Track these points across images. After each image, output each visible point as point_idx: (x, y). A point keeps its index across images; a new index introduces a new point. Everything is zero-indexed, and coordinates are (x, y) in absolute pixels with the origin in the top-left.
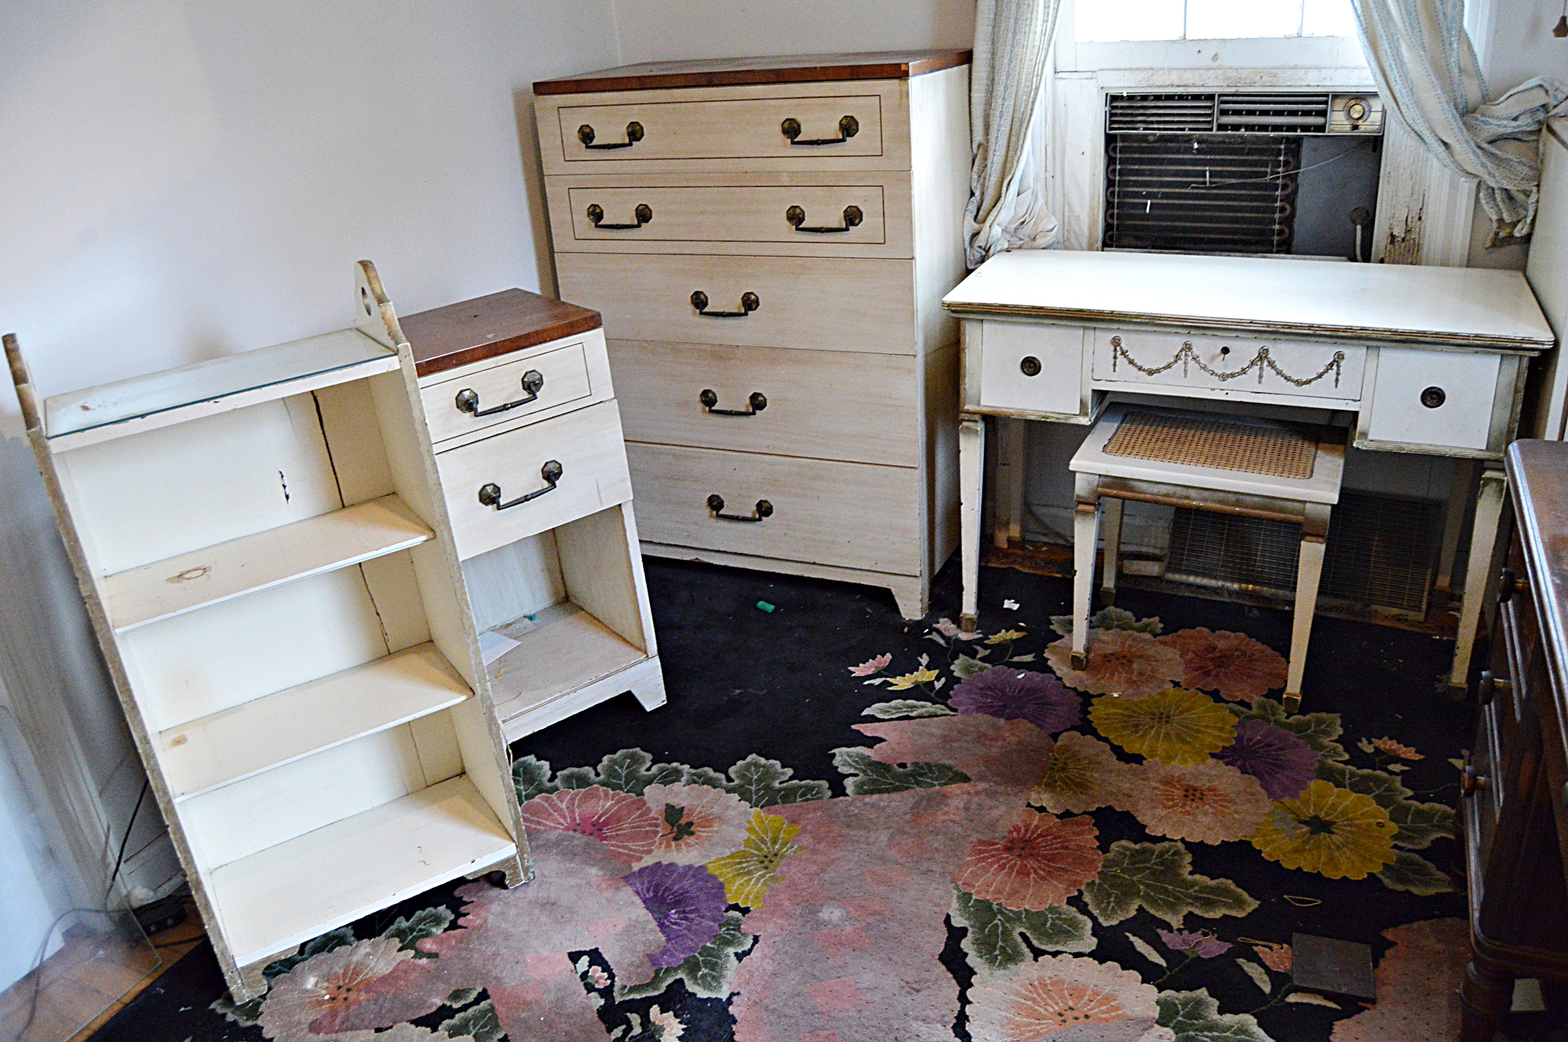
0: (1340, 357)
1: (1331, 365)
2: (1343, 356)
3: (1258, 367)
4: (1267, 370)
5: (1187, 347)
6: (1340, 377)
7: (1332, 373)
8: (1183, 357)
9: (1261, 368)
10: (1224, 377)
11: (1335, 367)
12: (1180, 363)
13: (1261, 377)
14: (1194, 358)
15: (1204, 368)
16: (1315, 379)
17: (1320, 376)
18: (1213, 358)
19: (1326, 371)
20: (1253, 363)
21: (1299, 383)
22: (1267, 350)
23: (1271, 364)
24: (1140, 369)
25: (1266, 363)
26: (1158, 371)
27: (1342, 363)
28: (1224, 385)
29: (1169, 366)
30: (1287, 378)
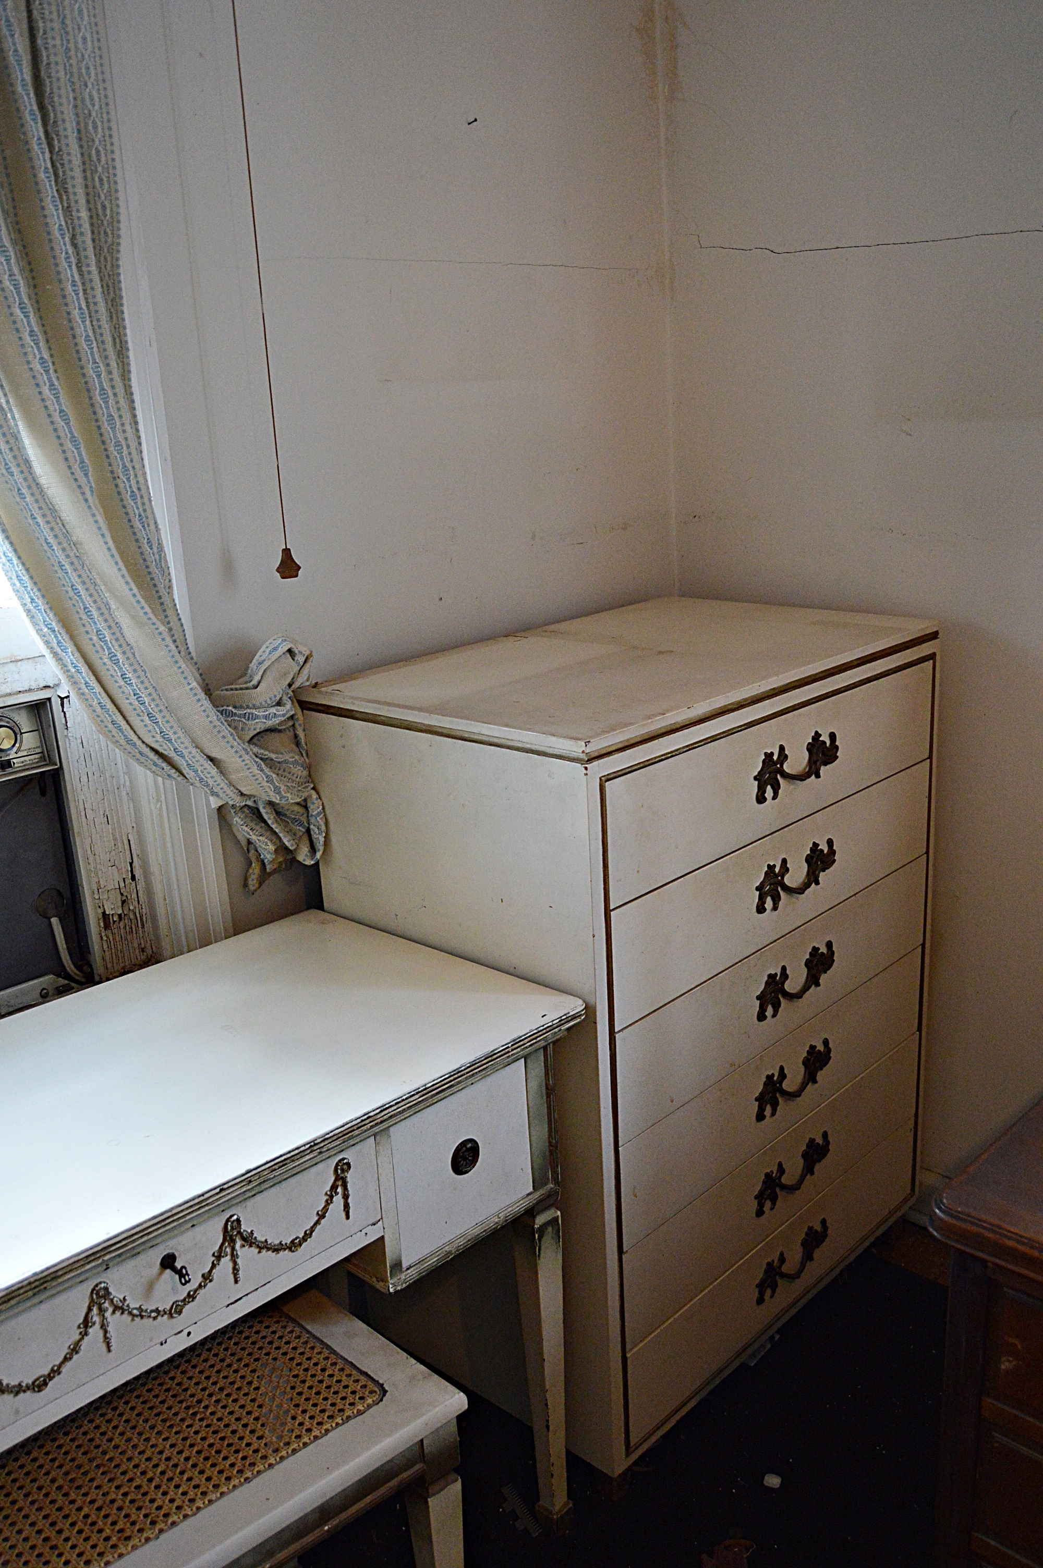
0: (342, 1168)
1: (334, 1187)
2: (348, 1164)
3: (229, 1257)
4: (245, 1254)
5: (100, 1296)
6: (350, 1200)
7: (338, 1200)
8: (96, 1319)
9: (234, 1257)
10: (176, 1309)
11: (340, 1190)
12: (95, 1331)
13: (235, 1271)
14: (116, 1308)
15: (141, 1314)
16: (317, 1223)
17: (322, 1216)
18: (150, 1287)
19: (328, 1203)
20: (218, 1256)
21: (294, 1246)
22: (238, 1221)
23: (249, 1240)
24: (19, 1390)
25: (239, 1243)
26: (56, 1371)
27: (350, 1176)
28: (179, 1321)
29: (75, 1349)
30: (277, 1249)
